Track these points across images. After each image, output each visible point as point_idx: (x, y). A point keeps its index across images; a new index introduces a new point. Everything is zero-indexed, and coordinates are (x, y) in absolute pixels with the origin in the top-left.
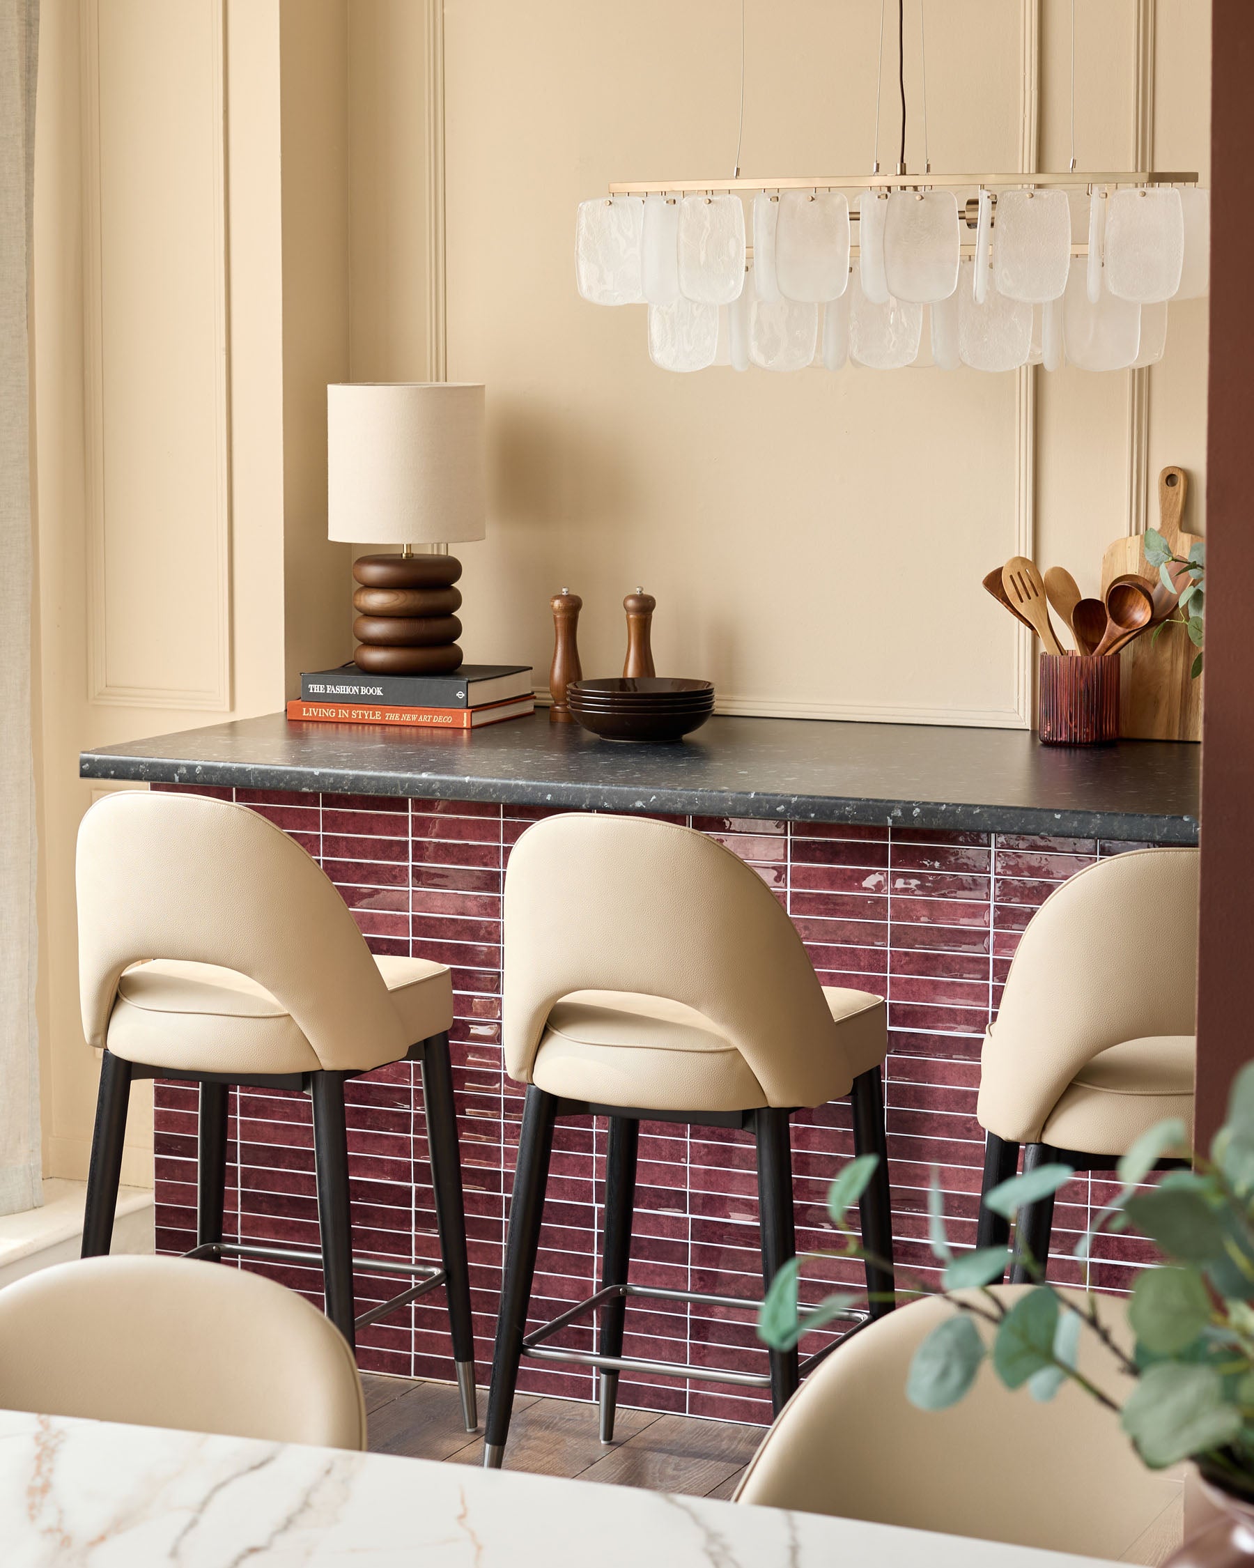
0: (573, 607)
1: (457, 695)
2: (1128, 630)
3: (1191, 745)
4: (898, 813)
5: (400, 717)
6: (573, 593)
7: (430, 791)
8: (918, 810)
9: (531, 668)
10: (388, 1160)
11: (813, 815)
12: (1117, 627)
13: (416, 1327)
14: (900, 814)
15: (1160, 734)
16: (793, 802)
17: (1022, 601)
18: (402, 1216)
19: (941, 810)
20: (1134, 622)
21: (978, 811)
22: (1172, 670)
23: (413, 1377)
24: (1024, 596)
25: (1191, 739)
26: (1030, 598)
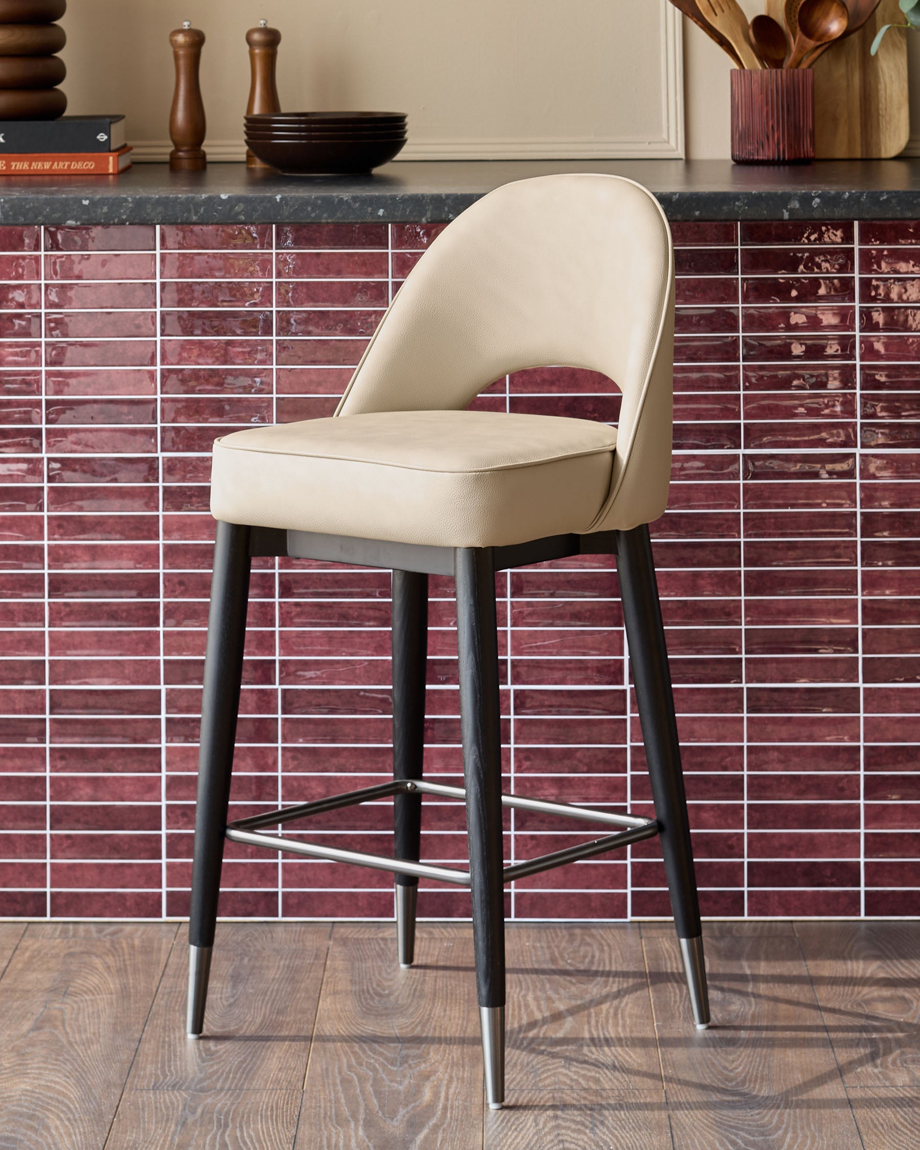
0: (197, 40)
1: (98, 137)
2: (819, 43)
3: (874, 163)
4: (795, 204)
5: (30, 166)
6: (194, 27)
7: (233, 213)
8: (817, 200)
9: (123, 117)
10: (130, 660)
11: (697, 213)
12: (808, 40)
13: (168, 856)
14: (798, 206)
15: (841, 153)
16: (674, 200)
17: (716, 15)
18: (149, 726)
19: (844, 199)
20: (826, 33)
21: (885, 197)
22: (848, 86)
23: (164, 918)
24: (718, 10)
25: (875, 156)
26: (723, 11)
